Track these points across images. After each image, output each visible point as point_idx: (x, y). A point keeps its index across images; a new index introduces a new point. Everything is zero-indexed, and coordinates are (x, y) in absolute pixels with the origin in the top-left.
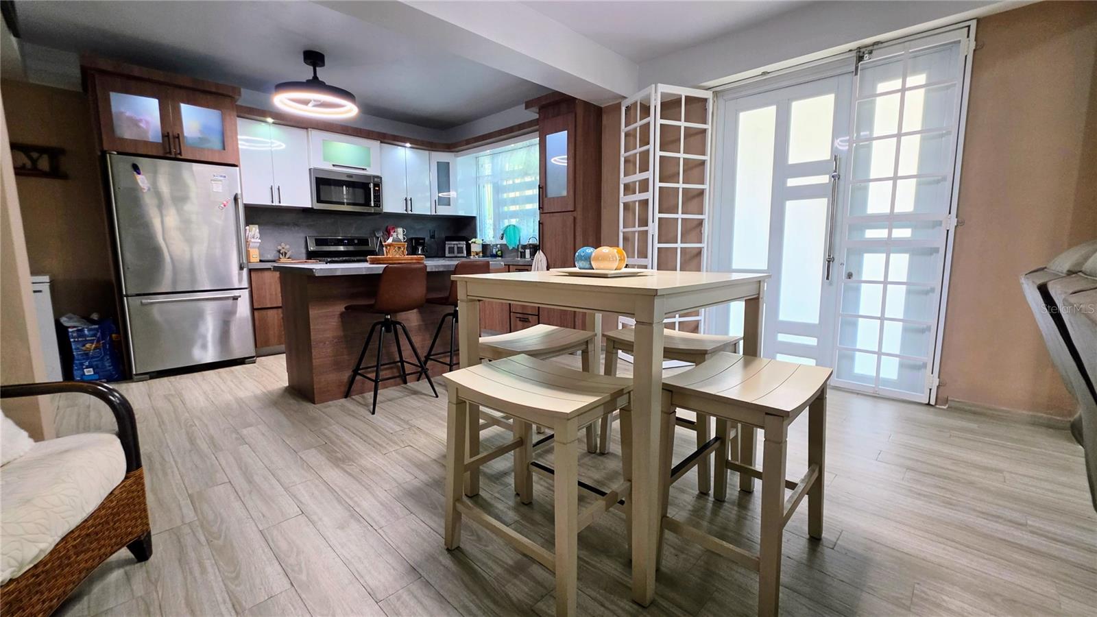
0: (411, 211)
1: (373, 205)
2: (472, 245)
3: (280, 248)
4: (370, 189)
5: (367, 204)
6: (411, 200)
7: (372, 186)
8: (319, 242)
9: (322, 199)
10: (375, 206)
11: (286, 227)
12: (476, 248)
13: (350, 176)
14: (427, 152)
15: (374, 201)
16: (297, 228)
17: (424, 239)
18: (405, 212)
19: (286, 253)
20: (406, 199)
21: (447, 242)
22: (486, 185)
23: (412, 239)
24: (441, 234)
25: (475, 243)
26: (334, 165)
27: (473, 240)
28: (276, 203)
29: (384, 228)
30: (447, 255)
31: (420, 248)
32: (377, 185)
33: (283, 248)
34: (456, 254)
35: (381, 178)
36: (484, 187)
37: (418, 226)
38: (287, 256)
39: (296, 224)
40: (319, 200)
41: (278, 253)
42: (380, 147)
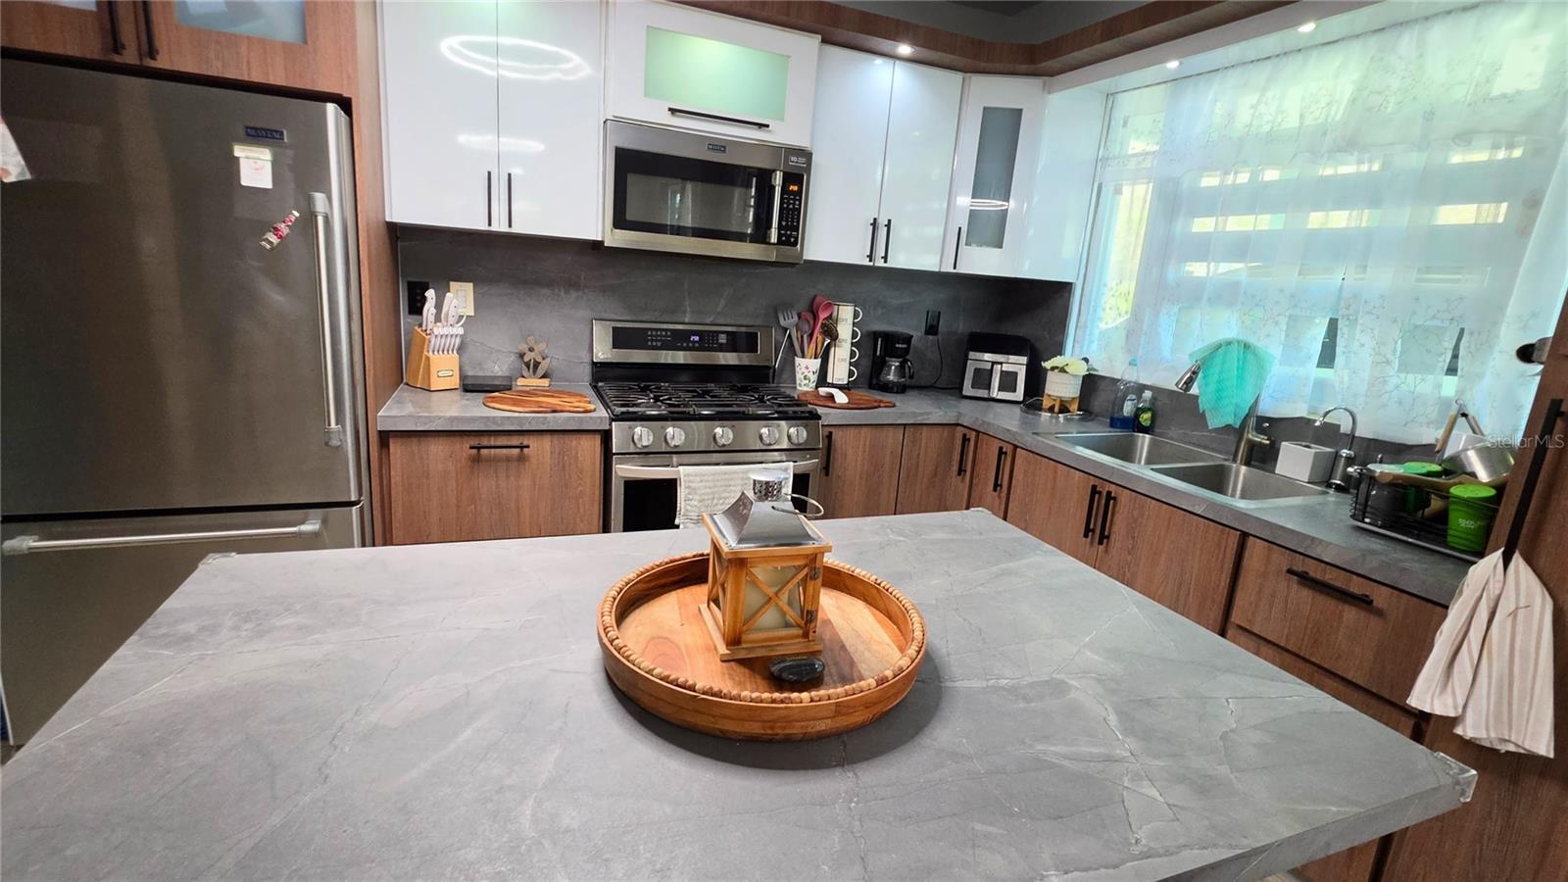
0: (885, 258)
1: (774, 238)
2: (1049, 373)
3: (524, 347)
4: (774, 187)
5: (760, 235)
6: (888, 226)
7: (778, 179)
8: (621, 338)
9: (630, 216)
10: (780, 242)
11: (545, 291)
12: (1061, 387)
13: (719, 146)
14: (958, 77)
15: (780, 227)
16: (574, 294)
17: (908, 339)
18: (866, 262)
19: (537, 365)
20: (874, 224)
21: (972, 355)
22: (1126, 189)
23: (875, 335)
24: (957, 325)
25: (1063, 370)
26: (673, 111)
27: (1057, 361)
28: (500, 226)
29: (803, 305)
30: (968, 390)
31: (895, 364)
32: (796, 178)
33: (531, 350)
34: (995, 393)
35: (807, 155)
36: (1118, 191)
37: (895, 299)
38: (541, 371)
39: (572, 285)
40: (620, 221)
41: (518, 363)
42: (820, 54)
